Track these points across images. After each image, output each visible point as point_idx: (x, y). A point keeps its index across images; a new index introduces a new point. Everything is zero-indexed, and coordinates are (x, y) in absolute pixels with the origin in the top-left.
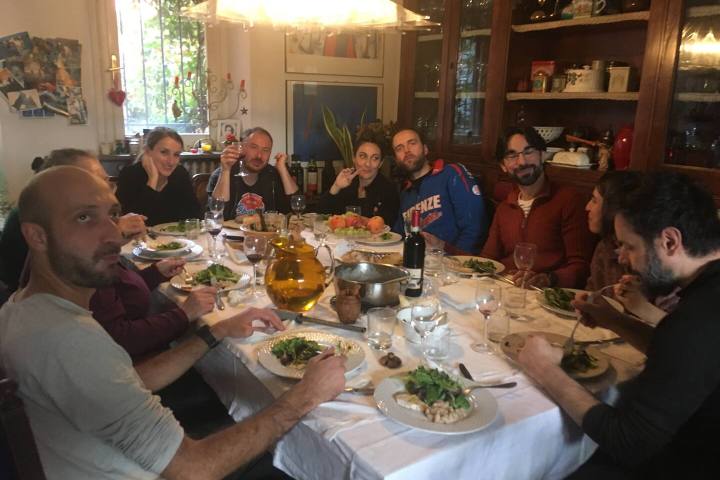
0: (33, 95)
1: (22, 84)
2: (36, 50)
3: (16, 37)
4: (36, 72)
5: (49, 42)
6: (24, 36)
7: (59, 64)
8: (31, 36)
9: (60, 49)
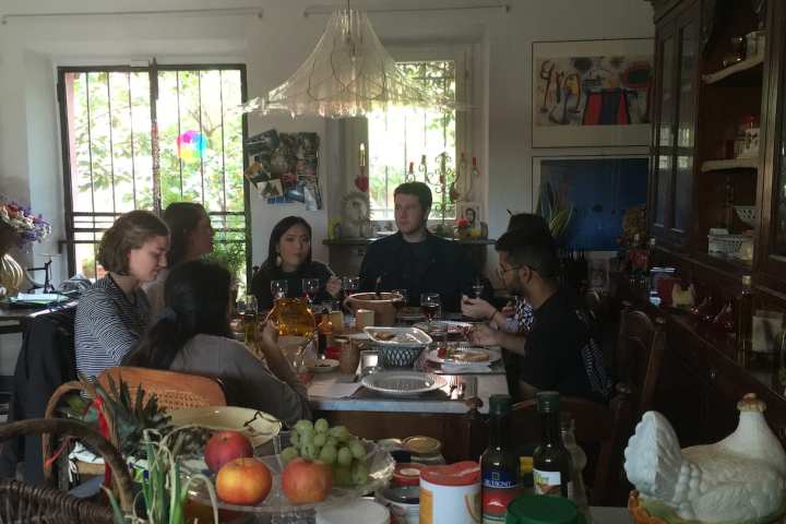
0: (277, 183)
1: (269, 174)
2: (282, 144)
3: (265, 135)
4: (280, 164)
5: (292, 137)
6: (272, 133)
7: (300, 156)
8: (279, 132)
9: (301, 142)
